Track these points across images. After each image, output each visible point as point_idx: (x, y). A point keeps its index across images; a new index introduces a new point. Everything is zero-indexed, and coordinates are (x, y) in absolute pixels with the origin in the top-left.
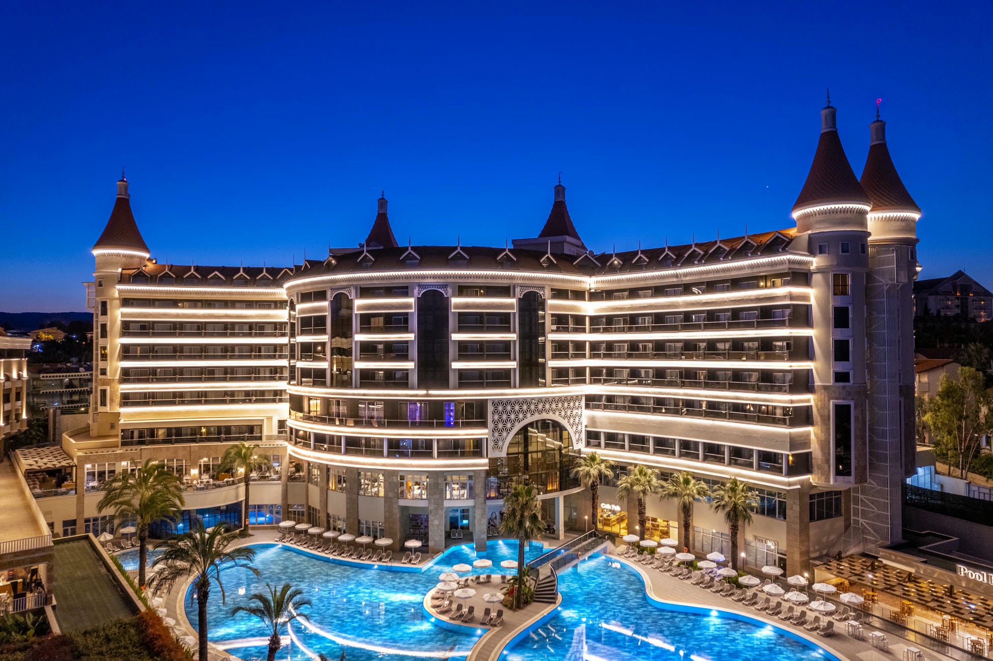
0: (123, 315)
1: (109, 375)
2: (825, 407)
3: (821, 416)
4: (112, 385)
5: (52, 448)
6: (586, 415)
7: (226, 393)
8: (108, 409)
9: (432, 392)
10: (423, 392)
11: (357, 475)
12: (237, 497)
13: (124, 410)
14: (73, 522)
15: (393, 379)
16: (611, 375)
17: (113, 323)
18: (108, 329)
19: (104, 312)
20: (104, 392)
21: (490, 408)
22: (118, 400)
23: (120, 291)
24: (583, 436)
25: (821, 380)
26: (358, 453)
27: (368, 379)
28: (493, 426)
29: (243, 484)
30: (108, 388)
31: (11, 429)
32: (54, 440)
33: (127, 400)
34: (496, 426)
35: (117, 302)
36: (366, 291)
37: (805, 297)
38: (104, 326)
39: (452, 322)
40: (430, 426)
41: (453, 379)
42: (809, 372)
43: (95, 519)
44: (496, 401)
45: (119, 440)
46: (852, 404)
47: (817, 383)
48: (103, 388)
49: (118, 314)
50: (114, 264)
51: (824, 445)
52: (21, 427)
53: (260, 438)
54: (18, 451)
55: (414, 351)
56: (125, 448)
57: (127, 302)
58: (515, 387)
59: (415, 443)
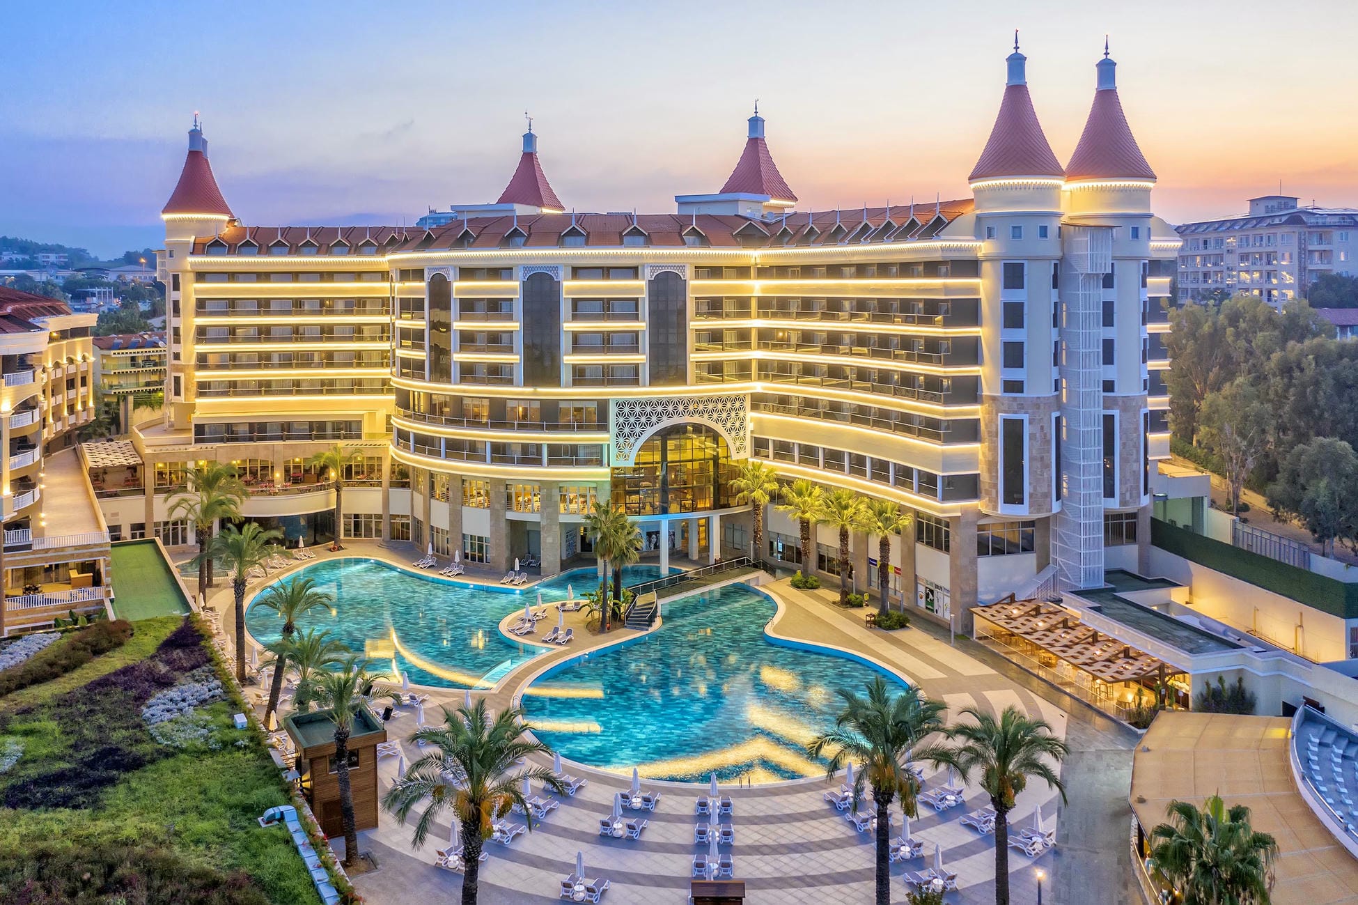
0: (196, 291)
1: (182, 362)
2: (992, 421)
3: (989, 432)
4: (187, 371)
5: (121, 443)
6: (752, 418)
7: (323, 383)
8: (181, 399)
9: (540, 390)
10: (530, 390)
11: (460, 483)
12: (328, 505)
13: (200, 401)
14: (141, 526)
15: (497, 374)
16: (783, 370)
17: (187, 299)
18: (181, 306)
19: (176, 287)
20: (177, 380)
21: (613, 410)
22: (194, 389)
23: (192, 264)
24: (748, 443)
25: (989, 389)
26: (460, 458)
27: (468, 373)
28: (617, 430)
29: (334, 490)
30: (182, 375)
31: (77, 419)
32: (126, 432)
33: (204, 389)
34: (621, 430)
35: (192, 276)
36: (467, 273)
37: (975, 290)
38: (176, 304)
39: (565, 309)
40: (539, 428)
41: (566, 375)
42: (976, 380)
43: (166, 523)
44: (621, 401)
45: (192, 435)
46: (1025, 417)
47: (986, 392)
48: (177, 374)
49: (192, 290)
50: (187, 232)
51: (992, 465)
52: (88, 416)
53: (359, 436)
54: (84, 445)
55: (519, 343)
56: (199, 446)
57: (201, 276)
58: (644, 386)
59: (525, 448)
